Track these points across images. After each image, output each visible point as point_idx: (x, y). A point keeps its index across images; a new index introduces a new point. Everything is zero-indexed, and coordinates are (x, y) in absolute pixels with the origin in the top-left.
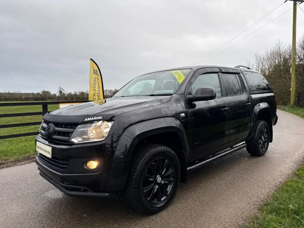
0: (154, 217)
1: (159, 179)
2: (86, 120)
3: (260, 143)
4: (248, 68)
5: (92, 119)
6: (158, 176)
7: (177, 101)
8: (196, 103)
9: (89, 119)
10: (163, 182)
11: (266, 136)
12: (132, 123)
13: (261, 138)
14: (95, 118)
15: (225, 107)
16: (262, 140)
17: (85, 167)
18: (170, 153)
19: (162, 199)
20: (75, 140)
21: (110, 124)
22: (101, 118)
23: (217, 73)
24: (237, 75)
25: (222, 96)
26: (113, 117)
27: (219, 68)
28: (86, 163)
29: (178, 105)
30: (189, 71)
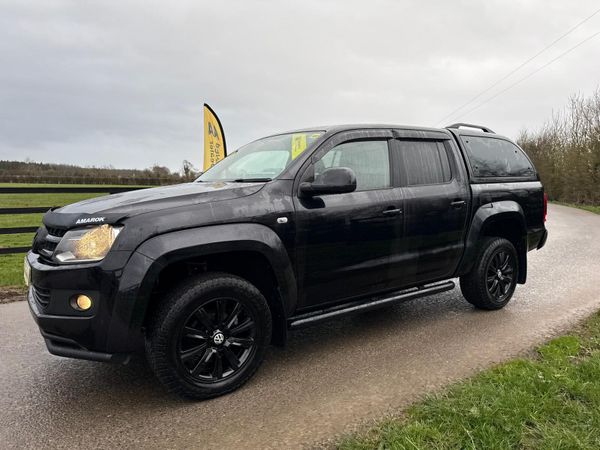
0: (200, 406)
1: (218, 337)
2: (78, 222)
3: (490, 284)
4: (485, 130)
5: (88, 221)
6: (218, 331)
7: (276, 192)
8: (324, 198)
9: (83, 221)
10: (227, 344)
11: (509, 270)
12: (160, 230)
13: (492, 273)
14: (93, 220)
15: (393, 208)
16: (497, 278)
17: (74, 306)
18: (246, 290)
19: (224, 375)
20: (61, 258)
21: (116, 232)
22: (102, 219)
23: (387, 139)
24: (440, 145)
25: (393, 184)
26: (125, 218)
27: (393, 130)
28: (75, 297)
29: (276, 200)
30: (319, 135)
